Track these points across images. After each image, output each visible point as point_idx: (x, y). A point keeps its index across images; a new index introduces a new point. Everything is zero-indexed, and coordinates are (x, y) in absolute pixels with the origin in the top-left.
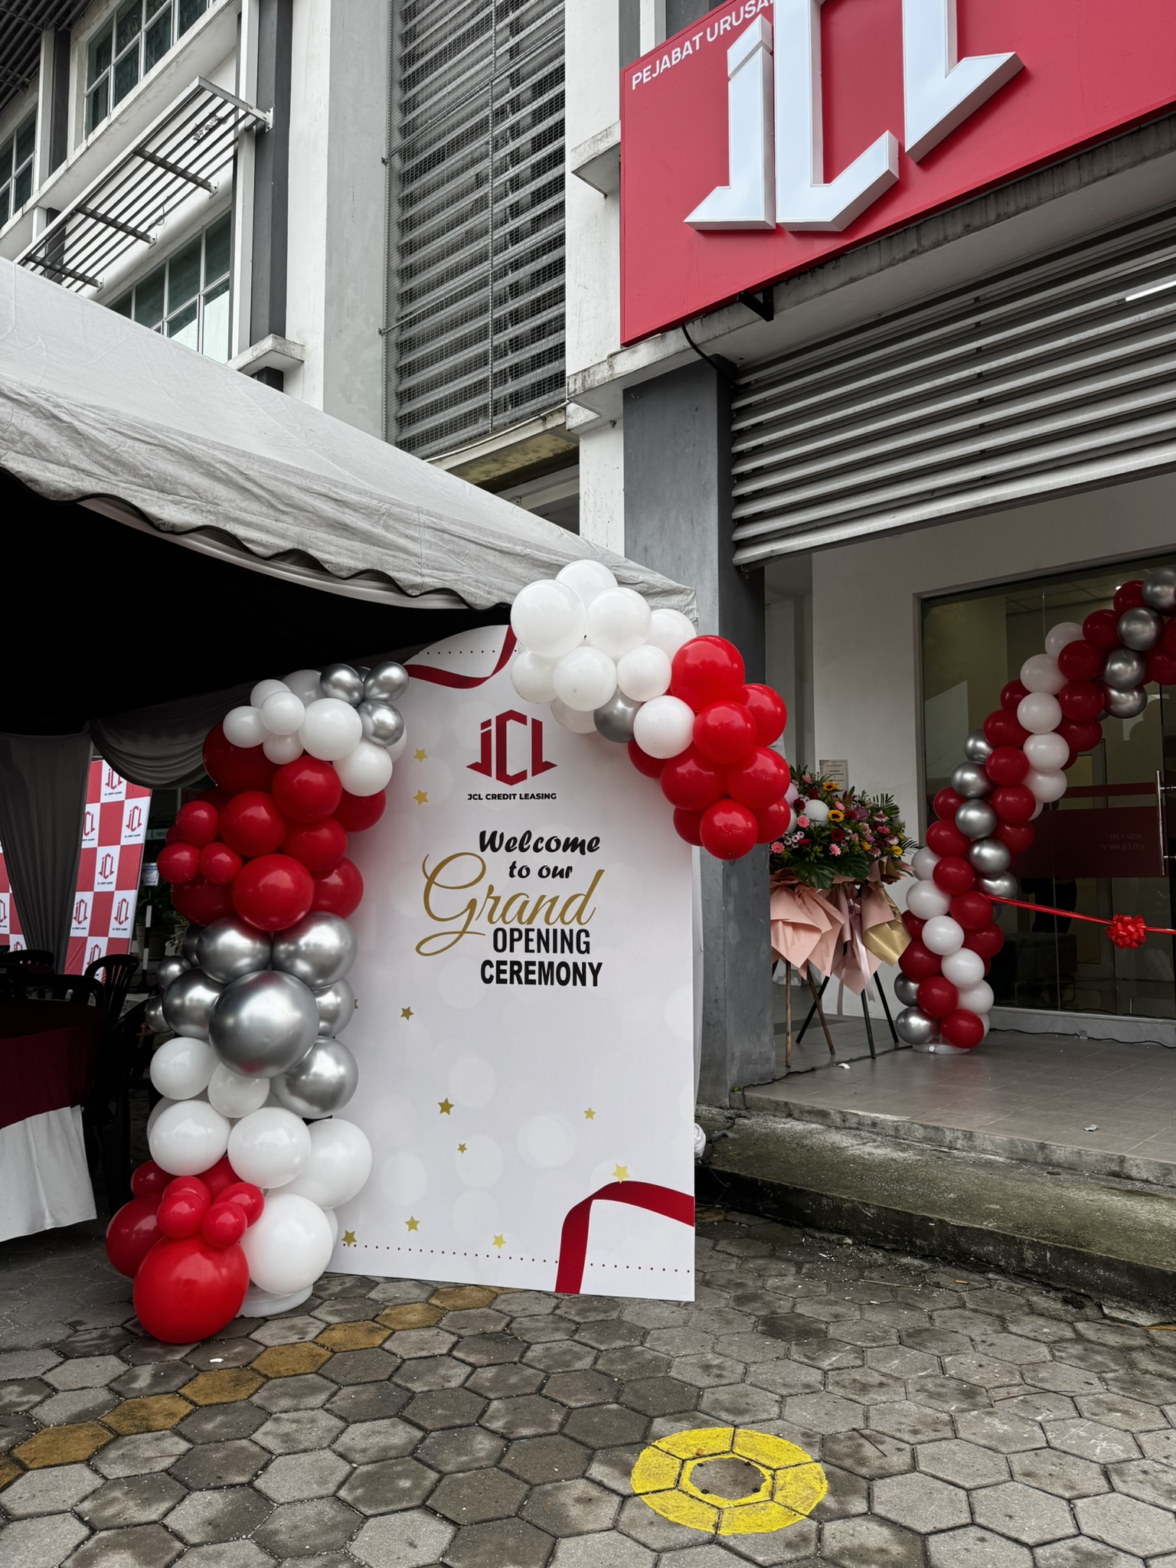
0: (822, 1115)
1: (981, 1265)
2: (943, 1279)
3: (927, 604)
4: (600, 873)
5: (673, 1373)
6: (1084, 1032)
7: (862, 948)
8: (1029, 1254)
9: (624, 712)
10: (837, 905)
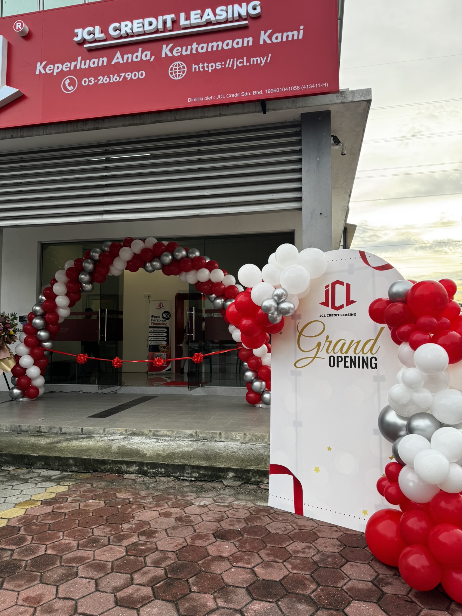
3: (43, 245)
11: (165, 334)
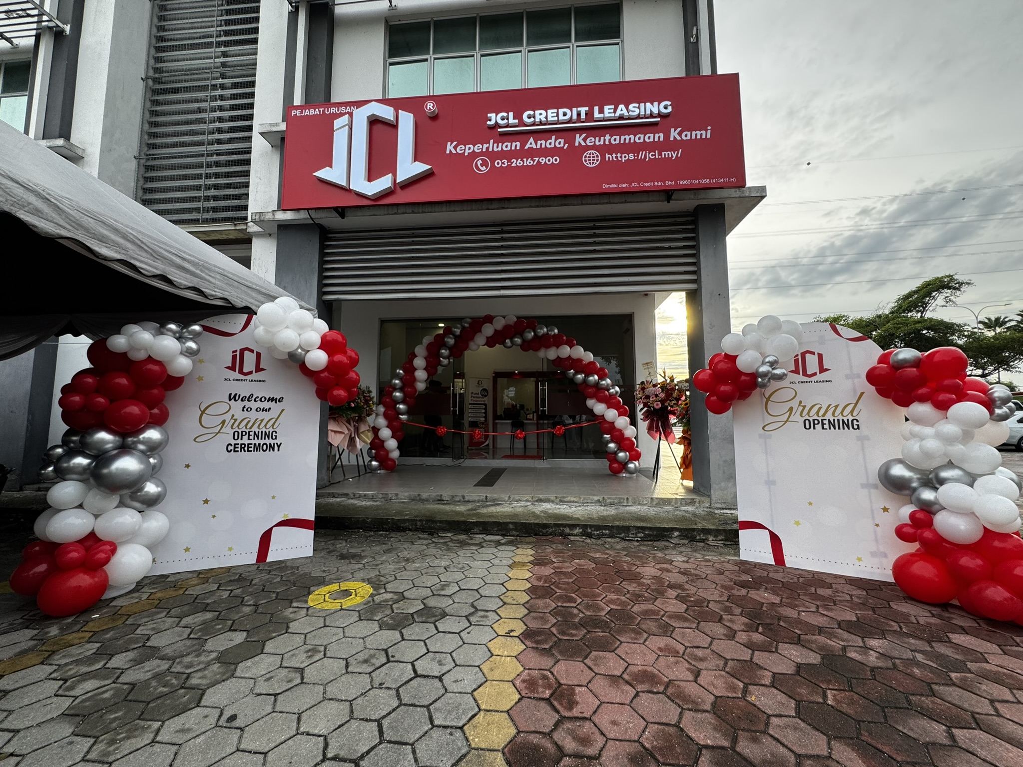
0: (346, 495)
1: (404, 530)
2: (393, 535)
3: (383, 322)
4: (283, 410)
5: (312, 575)
7: (358, 439)
8: (418, 523)
9: (301, 353)
10: (350, 424)
11: (483, 411)
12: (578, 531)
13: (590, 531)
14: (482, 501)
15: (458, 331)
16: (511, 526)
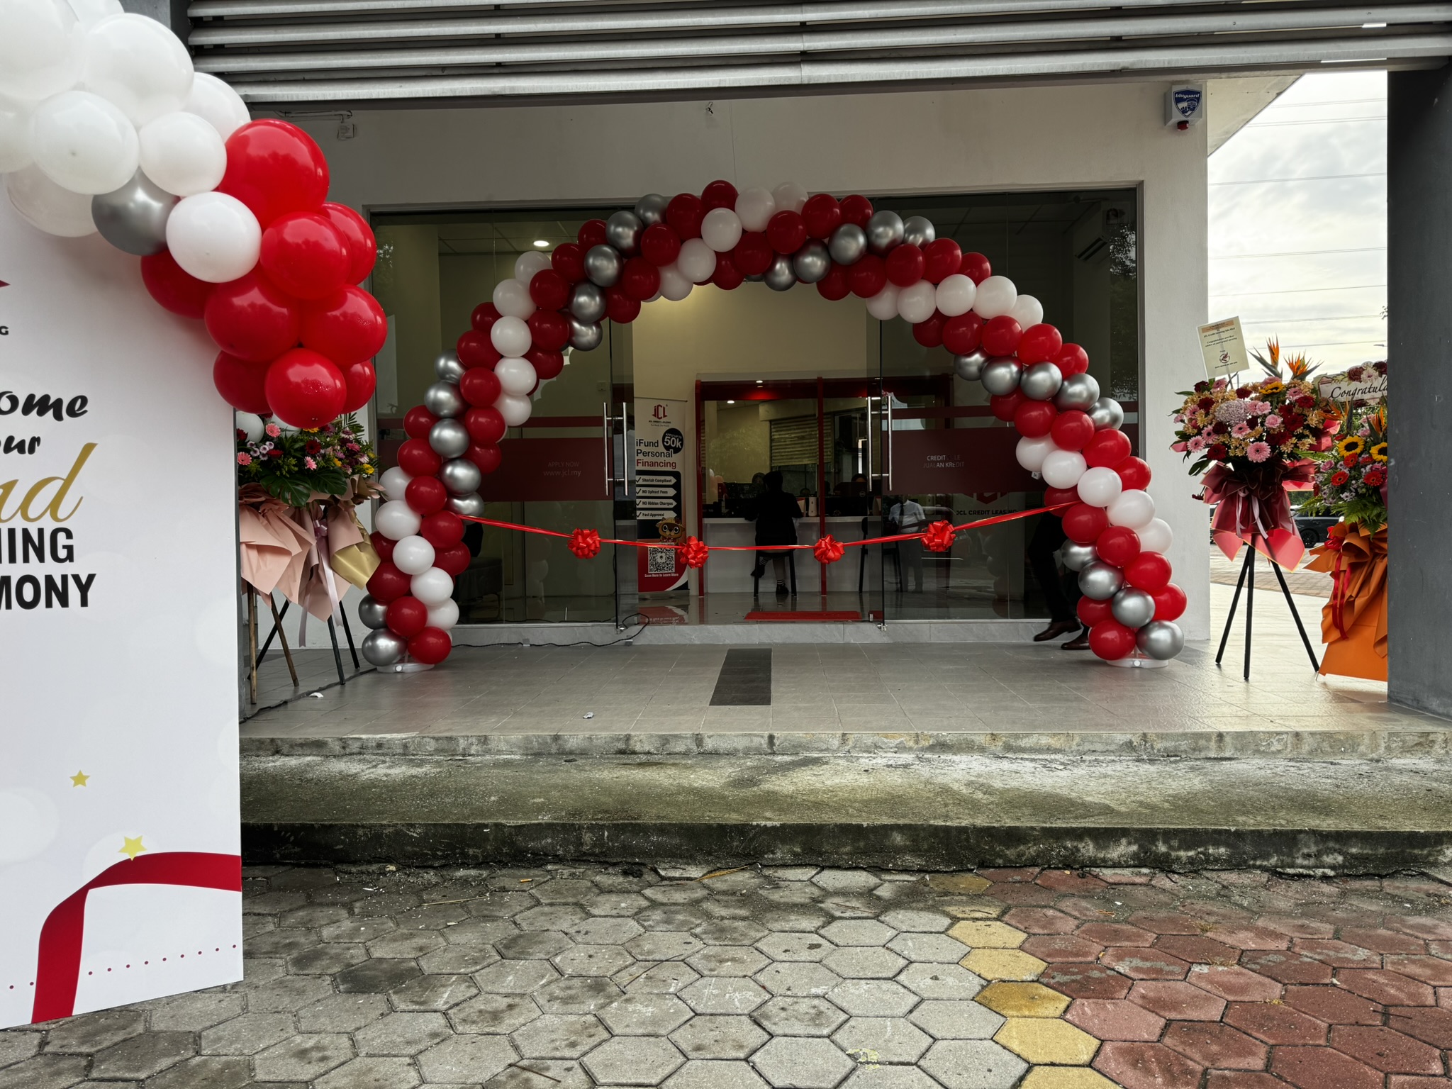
0: (317, 746)
1: (538, 859)
2: (507, 882)
3: (377, 218)
4: (88, 448)
6: (527, 640)
7: (329, 572)
8: (587, 837)
10: (302, 524)
11: (672, 492)
12: (1123, 849)
13: (1162, 848)
14: (758, 751)
15: (627, 235)
16: (898, 839)
